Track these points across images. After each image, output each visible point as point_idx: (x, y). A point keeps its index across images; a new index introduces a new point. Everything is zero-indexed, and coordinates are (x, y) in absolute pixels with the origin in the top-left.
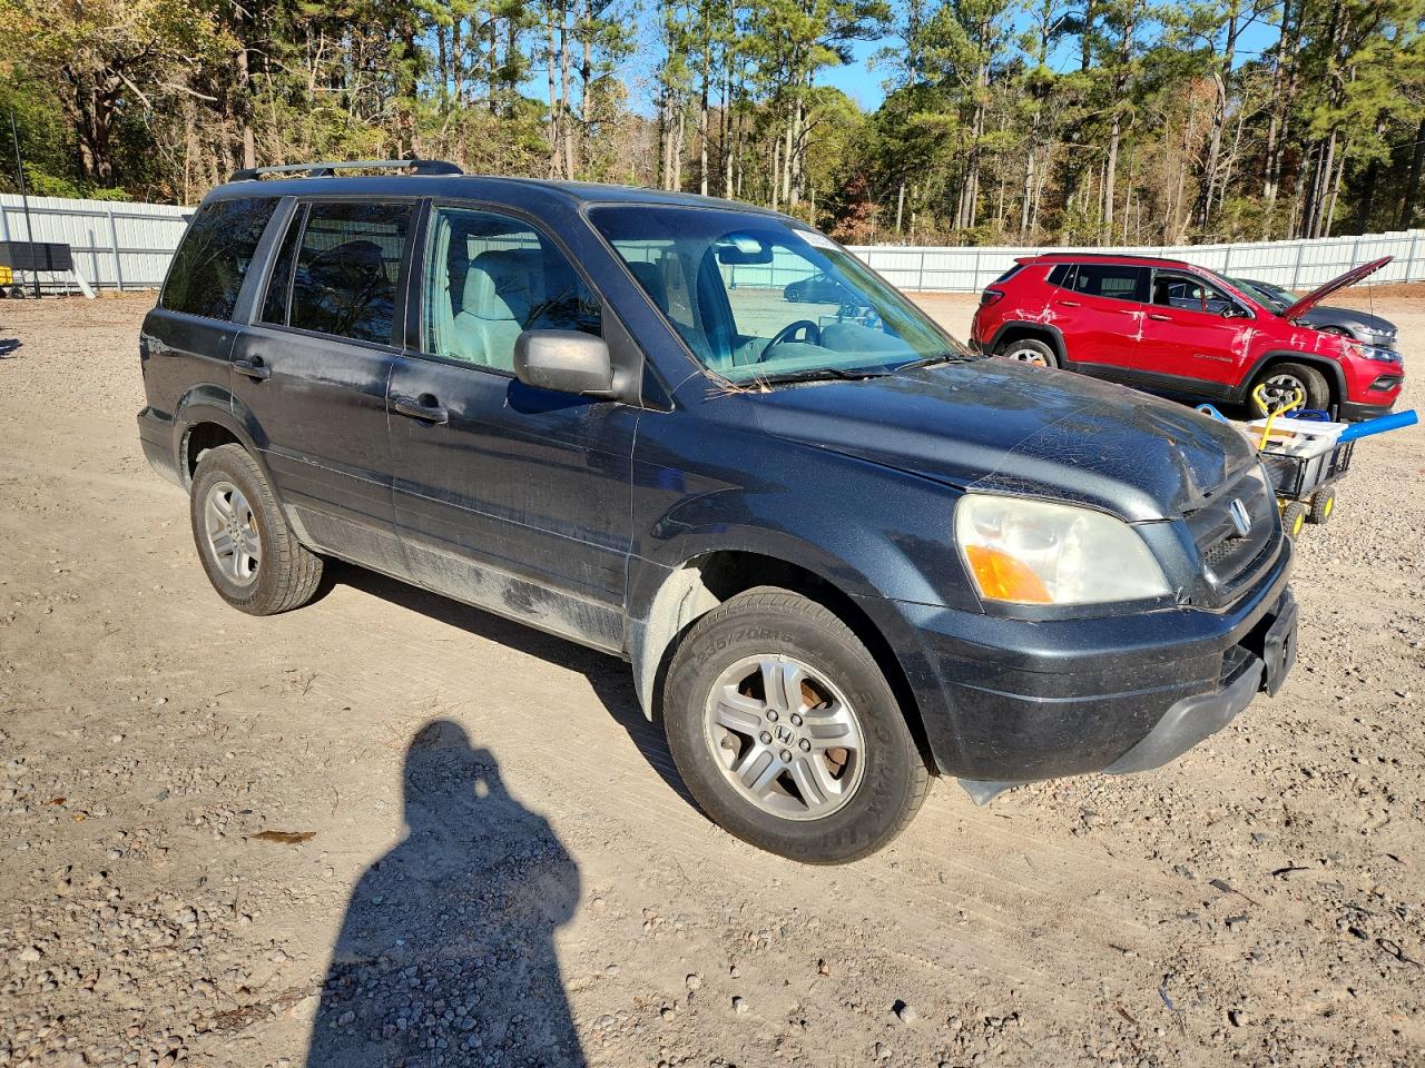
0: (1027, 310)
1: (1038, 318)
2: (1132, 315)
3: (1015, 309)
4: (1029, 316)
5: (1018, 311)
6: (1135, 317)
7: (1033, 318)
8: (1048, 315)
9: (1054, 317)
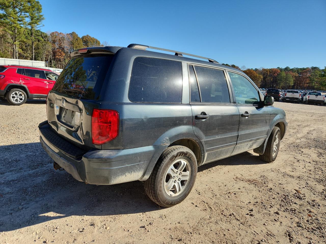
0: (14, 81)
1: (19, 83)
2: (44, 82)
3: (11, 80)
4: (16, 82)
5: (12, 81)
6: (45, 83)
7: (17, 83)
8: (21, 82)
9: (24, 82)
